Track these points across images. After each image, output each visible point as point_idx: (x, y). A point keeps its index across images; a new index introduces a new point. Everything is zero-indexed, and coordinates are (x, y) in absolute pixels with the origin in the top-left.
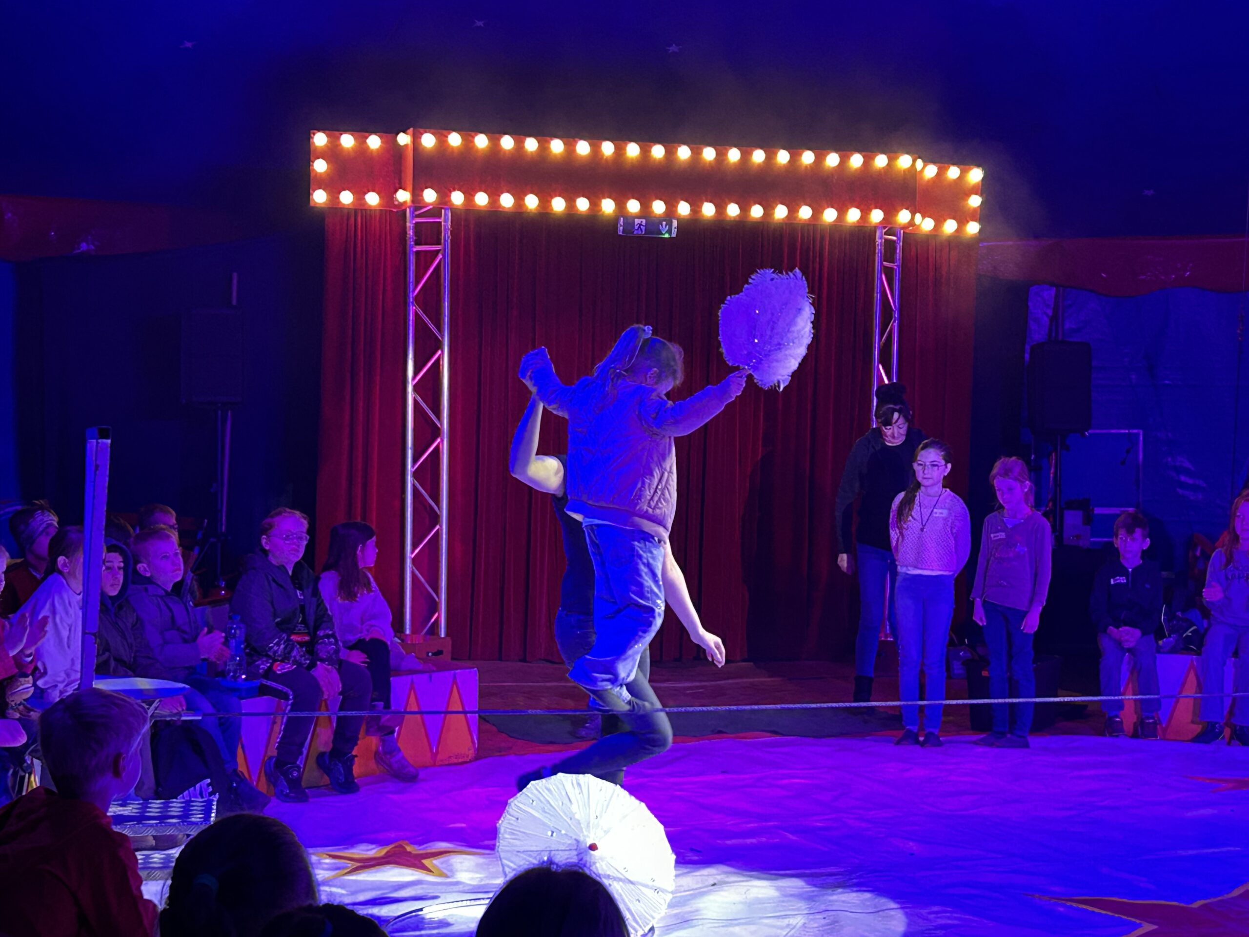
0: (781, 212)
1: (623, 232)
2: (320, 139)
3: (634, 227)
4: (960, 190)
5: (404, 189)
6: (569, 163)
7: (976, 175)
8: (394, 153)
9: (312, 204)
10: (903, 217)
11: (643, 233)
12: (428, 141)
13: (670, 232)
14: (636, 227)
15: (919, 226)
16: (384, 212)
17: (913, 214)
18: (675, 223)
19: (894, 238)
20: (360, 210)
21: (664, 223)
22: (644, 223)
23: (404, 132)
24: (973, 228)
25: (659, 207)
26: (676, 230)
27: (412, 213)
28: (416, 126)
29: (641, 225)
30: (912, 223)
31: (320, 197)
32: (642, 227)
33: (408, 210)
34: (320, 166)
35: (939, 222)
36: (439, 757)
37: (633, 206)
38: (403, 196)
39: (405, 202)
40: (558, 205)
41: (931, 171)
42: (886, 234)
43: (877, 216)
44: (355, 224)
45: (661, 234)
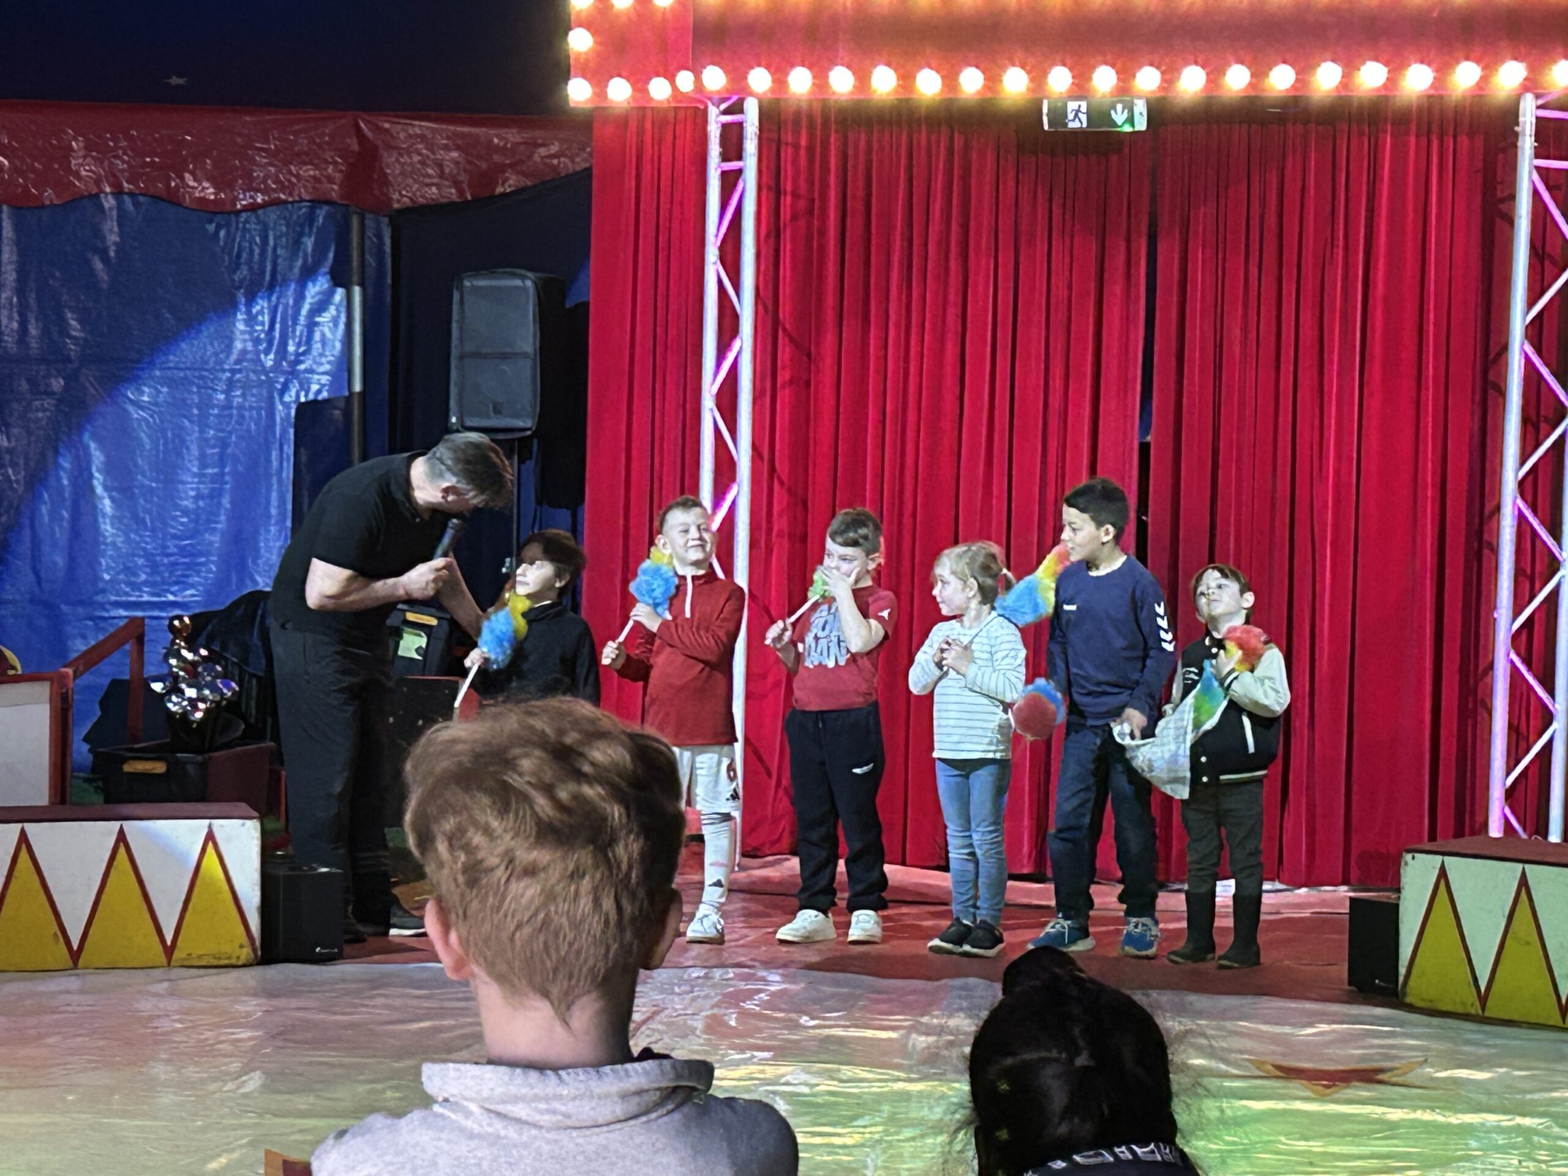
1: (1051, 124)
3: (1066, 116)
9: (572, 104)
11: (1085, 125)
13: (1131, 120)
16: (676, 110)
18: (1140, 108)
21: (1119, 107)
22: (1084, 109)
25: (1104, 79)
26: (1144, 119)
27: (716, 108)
29: (1078, 111)
31: (581, 92)
32: (1080, 116)
33: (709, 105)
34: (580, 41)
36: (177, 955)
37: (1060, 79)
38: (685, 81)
39: (690, 90)
40: (928, 83)
42: (1541, 107)
44: (641, 131)
45: (1115, 125)
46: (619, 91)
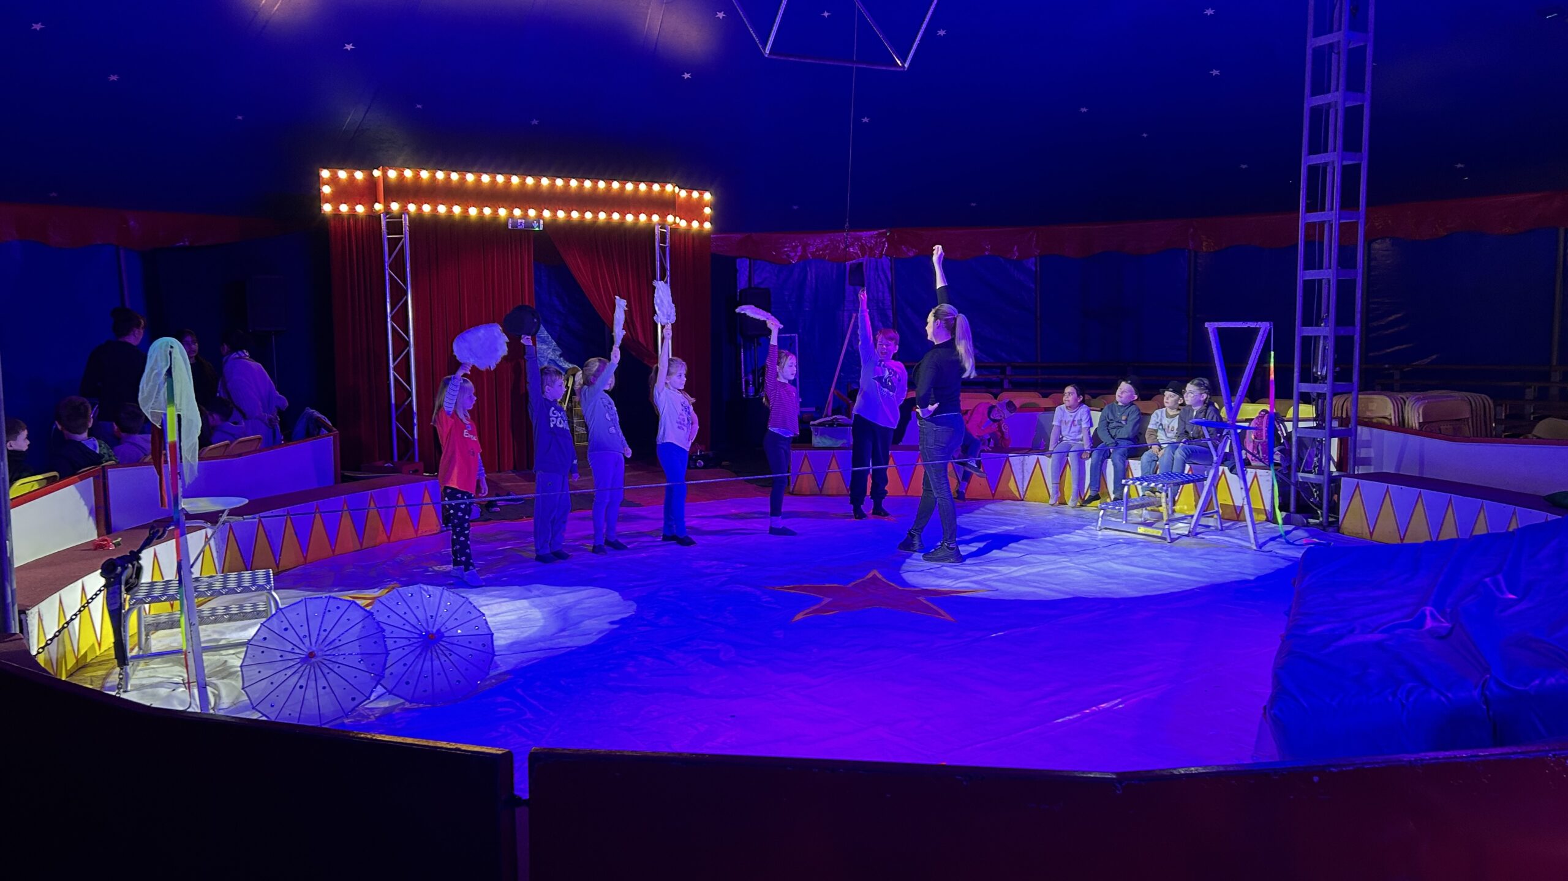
0: (602, 216)
1: (513, 227)
2: (325, 174)
4: (700, 205)
5: (379, 203)
6: (478, 188)
7: (708, 196)
8: (371, 182)
9: (322, 212)
10: (670, 219)
11: (524, 228)
12: (392, 174)
13: (539, 227)
14: (519, 224)
15: (679, 224)
16: (368, 217)
17: (675, 217)
18: (542, 222)
19: (665, 231)
20: (353, 215)
21: (535, 222)
22: (524, 222)
23: (377, 169)
24: (707, 226)
25: (532, 213)
26: (543, 226)
27: (385, 216)
28: (385, 165)
29: (521, 223)
30: (675, 223)
31: (327, 208)
32: (523, 225)
33: (382, 215)
34: (326, 190)
35: (689, 222)
36: (420, 532)
37: (517, 212)
38: (378, 207)
39: (380, 210)
40: (473, 212)
41: (683, 194)
42: (661, 228)
43: (656, 218)
44: (349, 223)
45: (534, 228)
46: (344, 208)
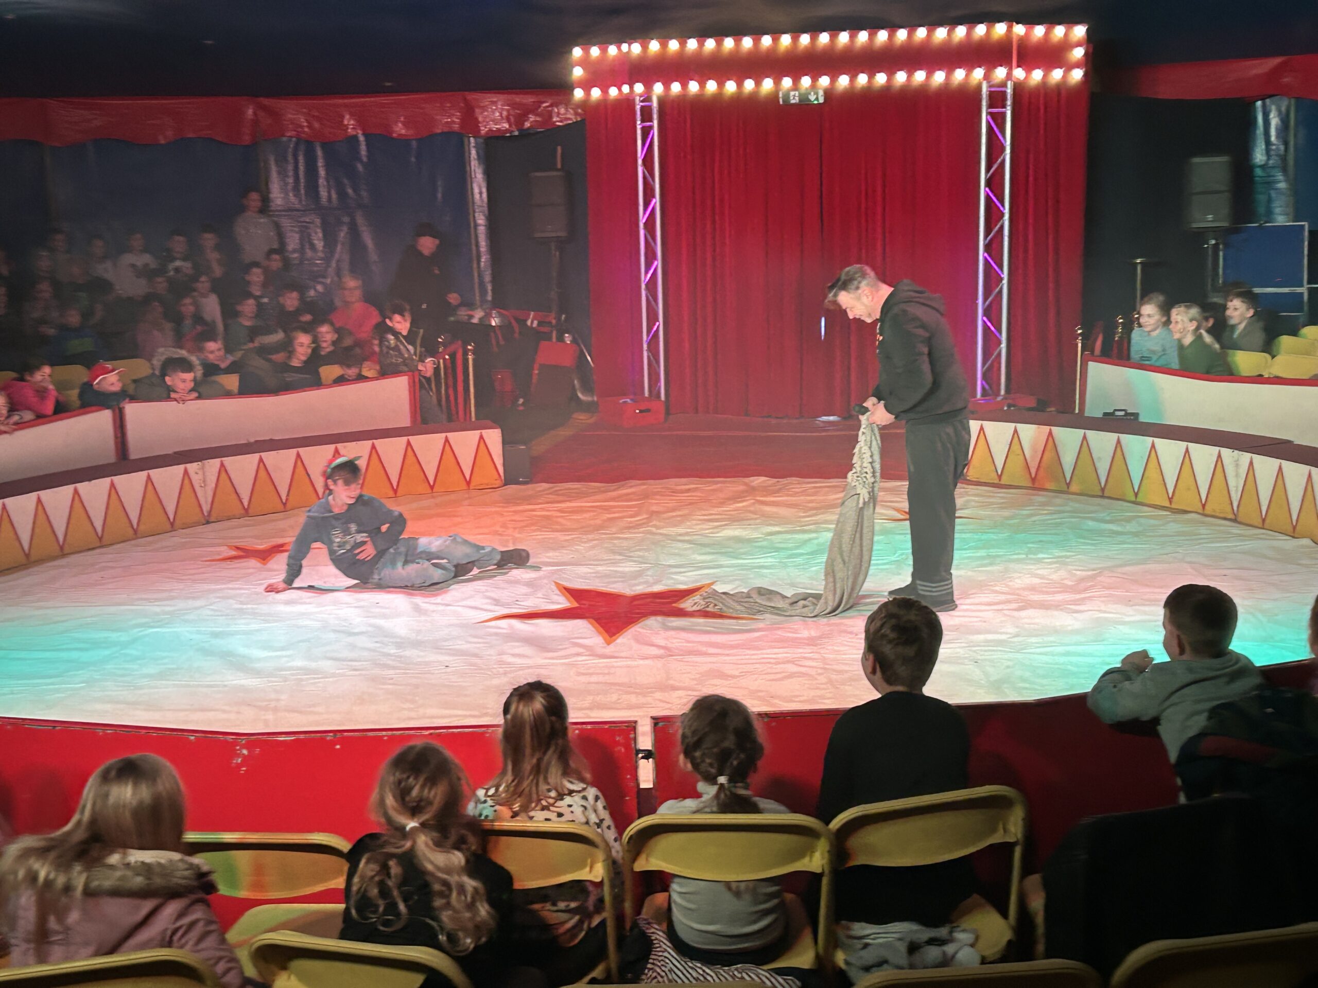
1: (783, 101)
2: (577, 52)
3: (790, 98)
4: (1066, 45)
5: (626, 85)
6: (738, 55)
7: (1080, 31)
8: (621, 59)
9: (575, 99)
11: (798, 101)
12: (637, 48)
13: (817, 99)
15: (1028, 77)
16: (621, 101)
17: (1010, 70)
18: (821, 93)
19: (1003, 89)
20: (608, 100)
21: (812, 93)
22: (797, 95)
23: (625, 43)
24: (1077, 75)
25: (805, 82)
26: (823, 98)
27: (639, 99)
29: (794, 96)
31: (578, 94)
32: (796, 98)
33: (636, 98)
34: (578, 72)
35: (1047, 72)
36: (473, 484)
37: (787, 82)
38: (626, 89)
39: (627, 93)
40: (731, 87)
41: (1039, 31)
43: (978, 73)
45: (810, 101)
46: (596, 93)
